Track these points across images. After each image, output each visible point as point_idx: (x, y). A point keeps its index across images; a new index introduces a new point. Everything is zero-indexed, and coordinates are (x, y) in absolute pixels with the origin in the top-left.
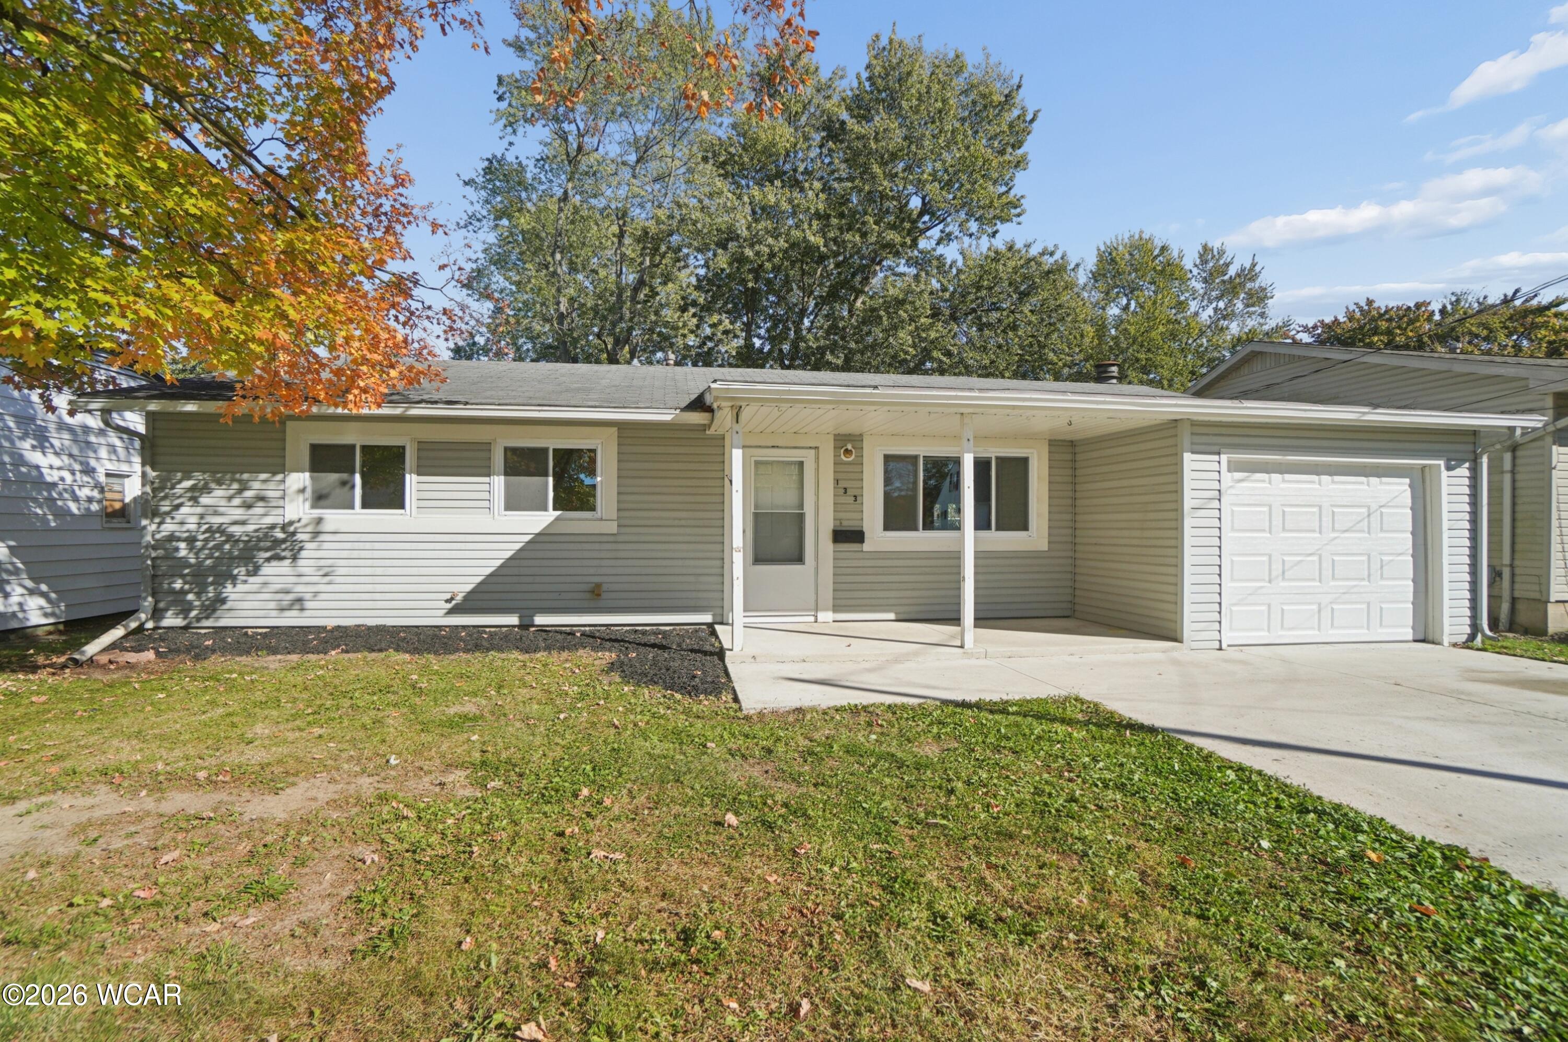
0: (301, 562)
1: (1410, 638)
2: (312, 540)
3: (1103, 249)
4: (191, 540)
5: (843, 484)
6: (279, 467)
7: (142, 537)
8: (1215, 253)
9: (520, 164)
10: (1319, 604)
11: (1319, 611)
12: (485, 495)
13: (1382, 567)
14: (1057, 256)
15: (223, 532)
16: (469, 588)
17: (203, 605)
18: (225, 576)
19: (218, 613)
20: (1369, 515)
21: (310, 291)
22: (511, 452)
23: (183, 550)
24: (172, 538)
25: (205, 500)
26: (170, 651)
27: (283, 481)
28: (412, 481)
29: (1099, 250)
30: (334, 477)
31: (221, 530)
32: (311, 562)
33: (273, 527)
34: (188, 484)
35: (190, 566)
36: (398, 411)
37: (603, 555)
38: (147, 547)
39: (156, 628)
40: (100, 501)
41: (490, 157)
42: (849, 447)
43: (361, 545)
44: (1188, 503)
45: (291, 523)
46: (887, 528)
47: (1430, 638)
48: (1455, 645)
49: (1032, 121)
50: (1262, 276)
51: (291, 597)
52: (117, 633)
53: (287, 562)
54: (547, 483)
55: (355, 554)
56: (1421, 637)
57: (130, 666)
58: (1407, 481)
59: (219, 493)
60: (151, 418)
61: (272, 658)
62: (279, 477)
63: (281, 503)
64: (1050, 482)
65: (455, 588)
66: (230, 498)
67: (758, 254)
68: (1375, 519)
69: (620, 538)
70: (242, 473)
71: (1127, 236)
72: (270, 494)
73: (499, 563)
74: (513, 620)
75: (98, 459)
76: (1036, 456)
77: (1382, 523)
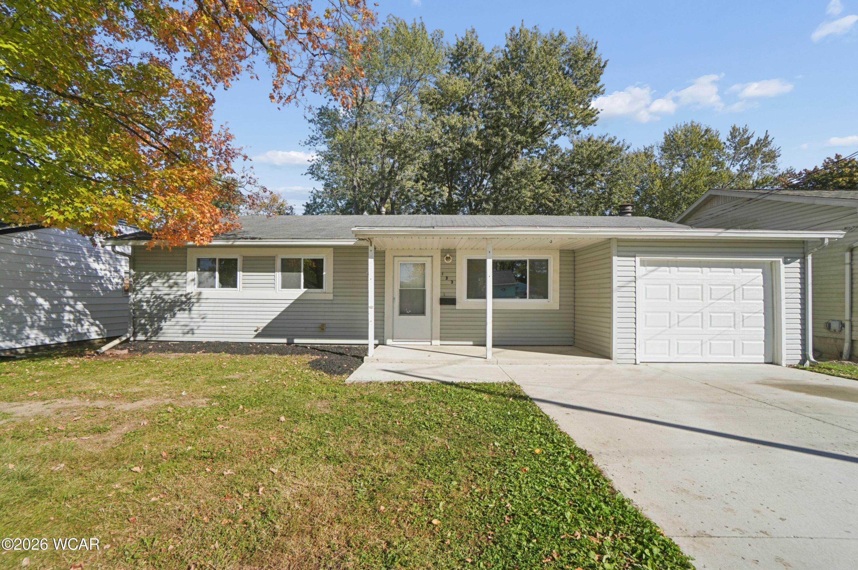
0: (193, 312)
1: (763, 361)
2: (197, 302)
3: (668, 133)
4: (148, 302)
5: (445, 275)
6: (184, 269)
7: (129, 300)
8: (741, 131)
9: (336, 110)
10: (702, 341)
11: (702, 344)
12: (272, 281)
13: (743, 320)
14: (615, 143)
15: (161, 298)
16: (265, 325)
17: (153, 331)
18: (162, 318)
19: (159, 334)
20: (734, 290)
21: (171, 194)
22: (284, 261)
23: (145, 306)
24: (140, 301)
25: (154, 284)
26: (135, 350)
27: (186, 275)
28: (240, 275)
29: (665, 134)
30: (207, 274)
31: (160, 297)
32: (197, 312)
33: (181, 295)
34: (147, 277)
35: (147, 313)
36: (230, 243)
37: (327, 310)
38: (131, 305)
39: (135, 341)
40: (121, 285)
41: (320, 107)
42: (448, 256)
43: (218, 305)
44: (615, 284)
45: (189, 294)
46: (469, 297)
47: (776, 362)
48: (791, 366)
49: (604, 66)
50: (772, 144)
51: (188, 328)
52: (117, 342)
53: (187, 312)
54: (300, 276)
55: (216, 309)
56: (771, 361)
57: (117, 356)
58: (761, 270)
59: (159, 281)
60: (134, 247)
61: (174, 354)
62: (184, 273)
63: (185, 285)
64: (560, 273)
65: (259, 325)
66: (164, 283)
67: (444, 151)
68: (739, 293)
69: (335, 302)
70: (170, 272)
71: (683, 125)
72: (180, 281)
73: (278, 313)
74: (284, 341)
75: (121, 265)
76: (552, 259)
77: (743, 295)
